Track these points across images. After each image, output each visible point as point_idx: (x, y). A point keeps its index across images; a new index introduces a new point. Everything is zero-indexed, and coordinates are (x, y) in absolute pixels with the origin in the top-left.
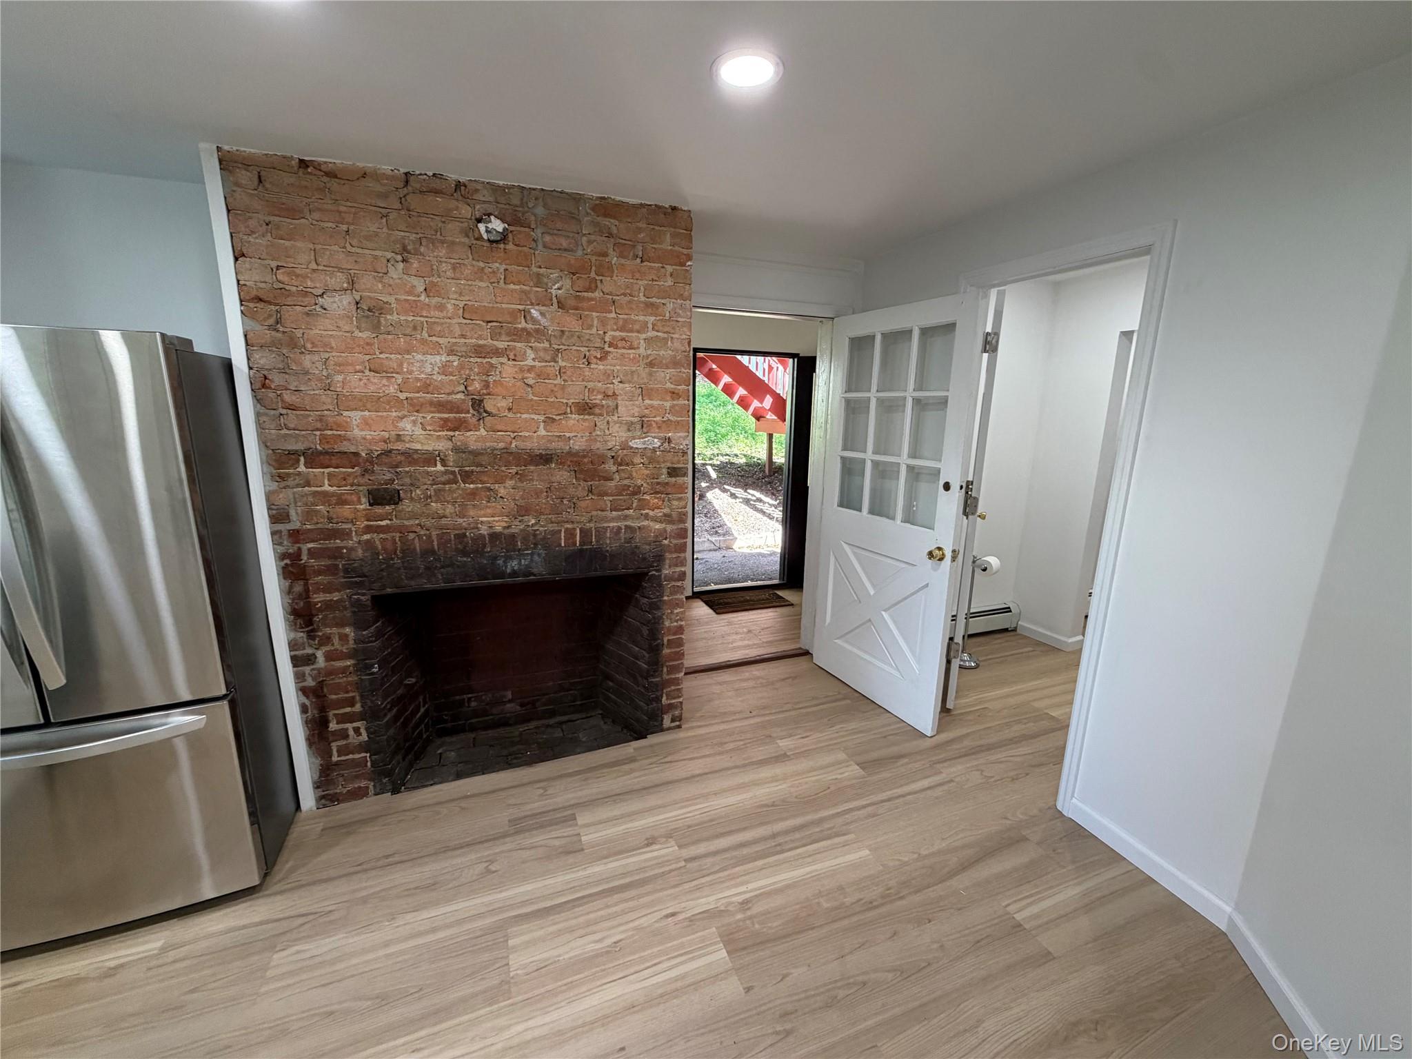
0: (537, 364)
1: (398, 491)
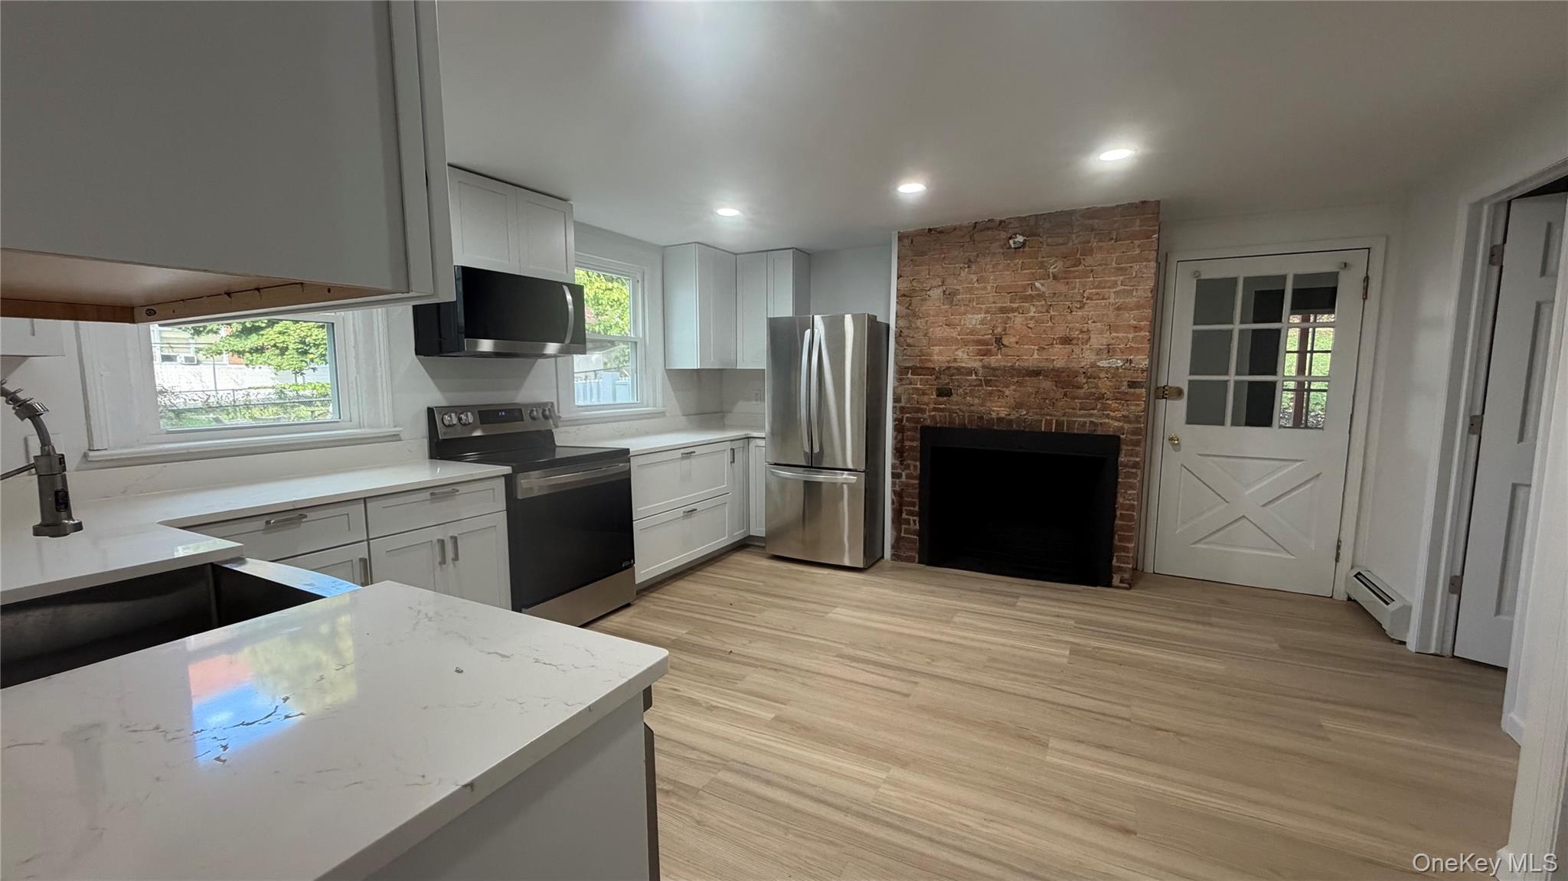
0: (1037, 315)
1: (951, 390)
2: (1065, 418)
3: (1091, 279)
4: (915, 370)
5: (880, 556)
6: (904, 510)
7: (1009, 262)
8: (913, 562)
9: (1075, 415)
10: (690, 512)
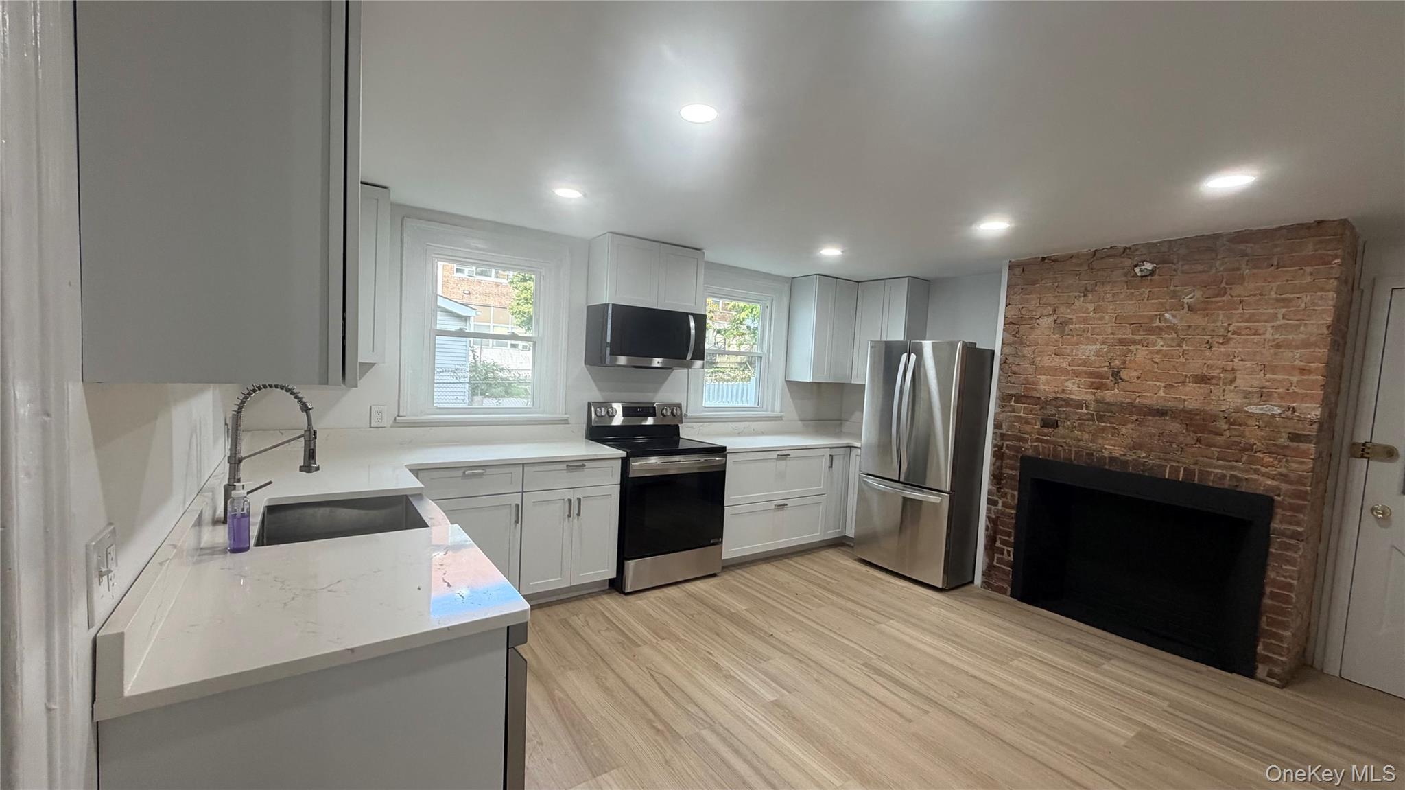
0: (1165, 348)
1: (1057, 421)
2: (1197, 467)
3: (1240, 311)
4: (1019, 399)
5: (970, 580)
6: (998, 539)
7: (1133, 291)
8: (1005, 593)
9: (1210, 465)
10: (782, 507)
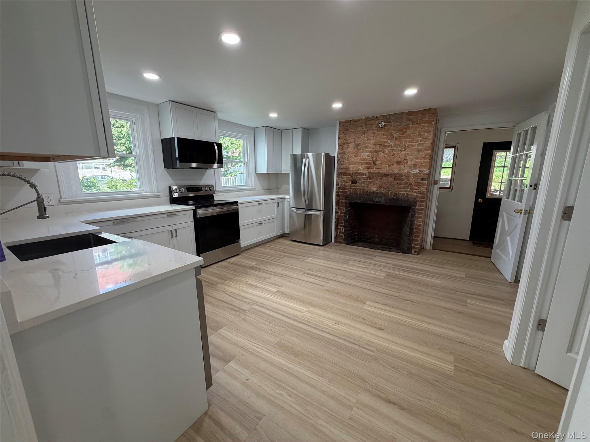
0: (388, 153)
1: (357, 181)
2: (397, 192)
3: (409, 139)
4: (344, 174)
5: (331, 241)
6: (339, 225)
7: (379, 133)
8: (342, 243)
9: (401, 191)
10: (260, 224)
